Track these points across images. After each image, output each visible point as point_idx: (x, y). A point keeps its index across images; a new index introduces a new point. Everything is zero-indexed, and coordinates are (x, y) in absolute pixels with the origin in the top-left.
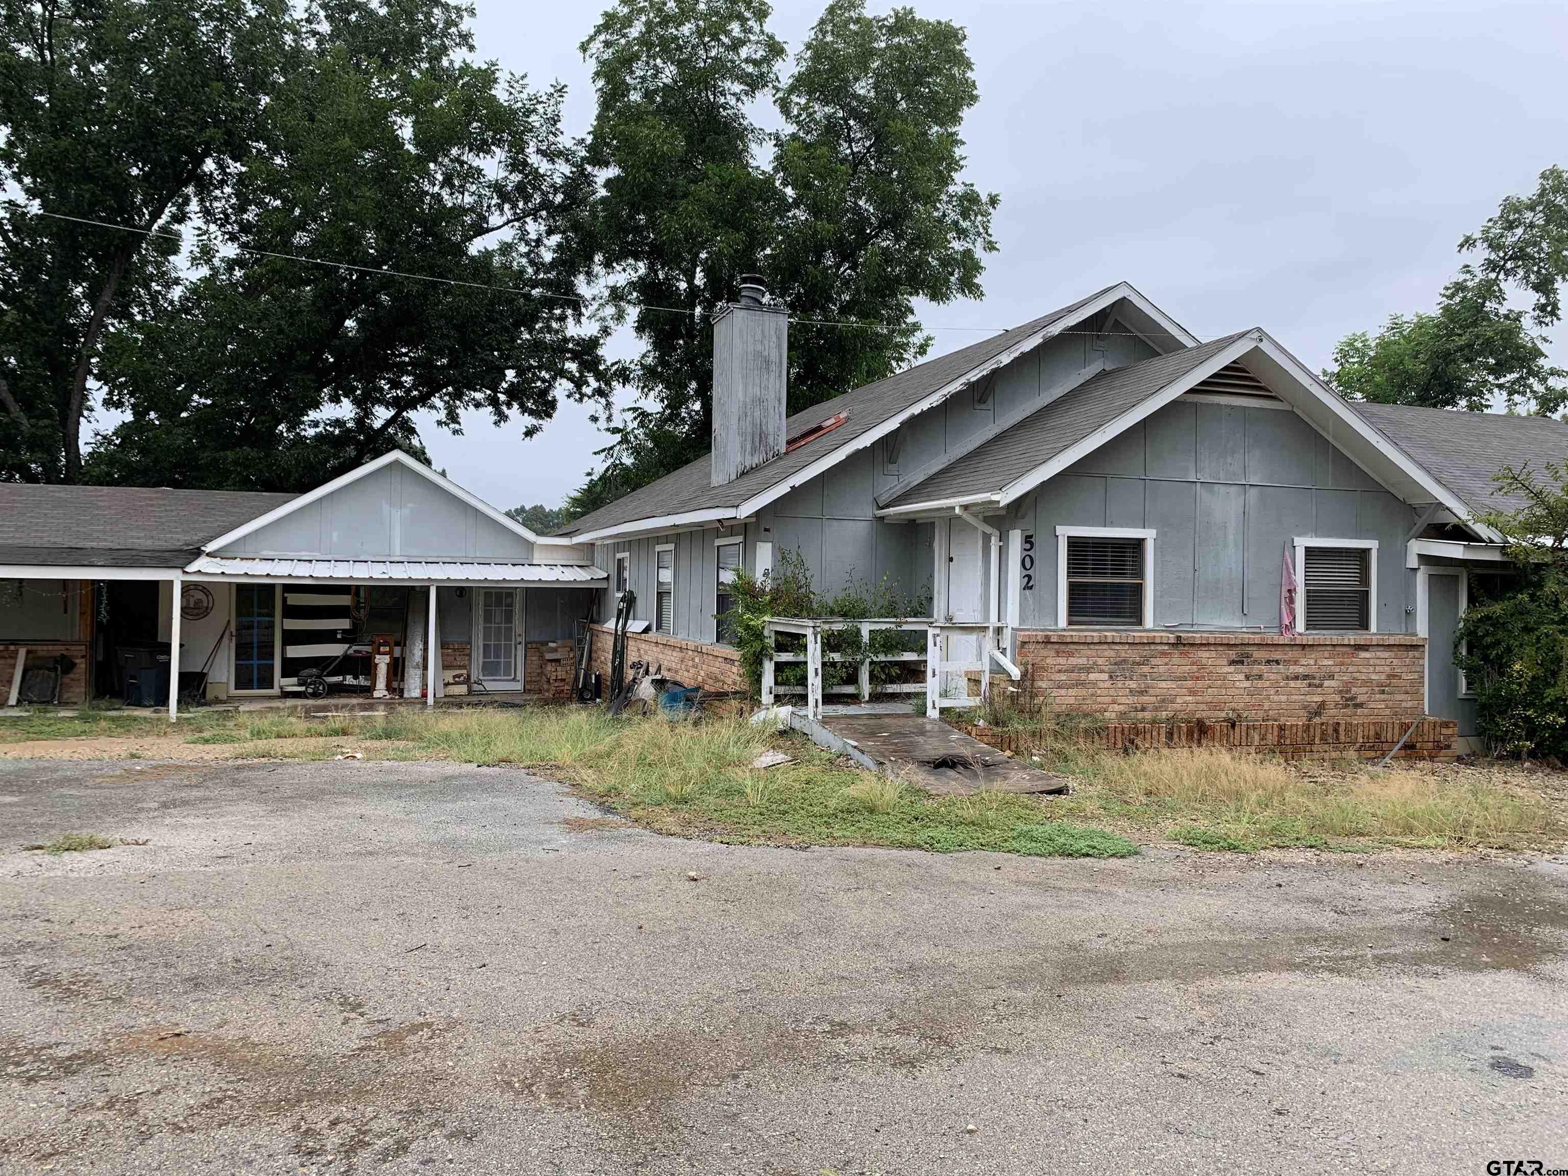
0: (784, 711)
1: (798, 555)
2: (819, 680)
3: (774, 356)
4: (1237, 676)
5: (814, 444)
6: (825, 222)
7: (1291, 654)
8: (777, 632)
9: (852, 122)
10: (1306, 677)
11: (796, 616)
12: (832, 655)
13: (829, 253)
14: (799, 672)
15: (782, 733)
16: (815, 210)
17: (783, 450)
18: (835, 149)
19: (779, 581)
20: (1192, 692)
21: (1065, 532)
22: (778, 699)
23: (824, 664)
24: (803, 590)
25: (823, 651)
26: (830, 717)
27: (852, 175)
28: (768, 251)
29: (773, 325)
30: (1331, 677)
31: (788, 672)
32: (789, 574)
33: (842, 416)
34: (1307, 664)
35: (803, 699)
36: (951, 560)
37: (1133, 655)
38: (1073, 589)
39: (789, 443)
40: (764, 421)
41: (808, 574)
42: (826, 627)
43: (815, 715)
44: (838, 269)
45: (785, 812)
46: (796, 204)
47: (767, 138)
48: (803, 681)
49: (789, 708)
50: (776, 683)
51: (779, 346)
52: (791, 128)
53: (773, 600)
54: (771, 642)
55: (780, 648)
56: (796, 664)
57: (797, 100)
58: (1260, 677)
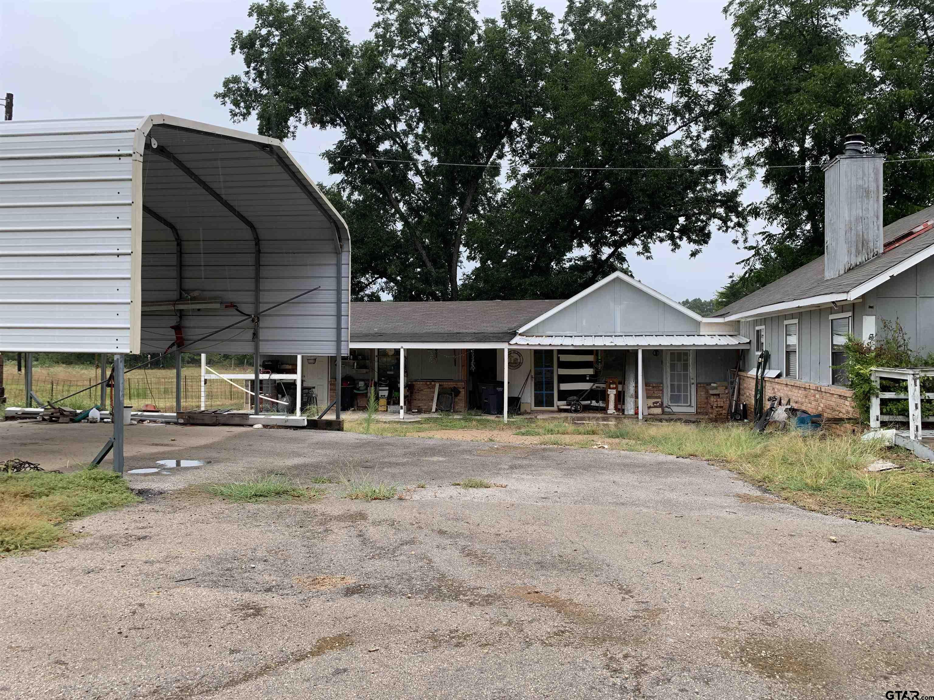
0: (890, 433)
1: (897, 323)
2: (918, 413)
3: (872, 187)
5: (907, 245)
6: (907, 89)
8: (881, 378)
9: (926, 16)
11: (896, 366)
12: (927, 394)
13: (910, 111)
14: (900, 406)
15: (890, 448)
16: (899, 83)
17: (881, 251)
18: (913, 37)
19: (882, 343)
22: (884, 424)
23: (922, 401)
24: (902, 348)
25: (921, 392)
26: (928, 438)
27: (929, 53)
28: (861, 117)
29: (871, 166)
31: (891, 406)
32: (890, 337)
33: (929, 223)
35: (906, 425)
39: (885, 246)
40: (865, 232)
41: (906, 337)
42: (922, 374)
43: (916, 436)
44: (918, 120)
45: (898, 503)
46: (883, 81)
47: (858, 41)
48: (905, 412)
49: (894, 431)
50: (882, 413)
51: (877, 180)
52: (878, 30)
53: (878, 356)
54: (877, 385)
55: (884, 389)
56: (898, 400)
57: (882, 9)
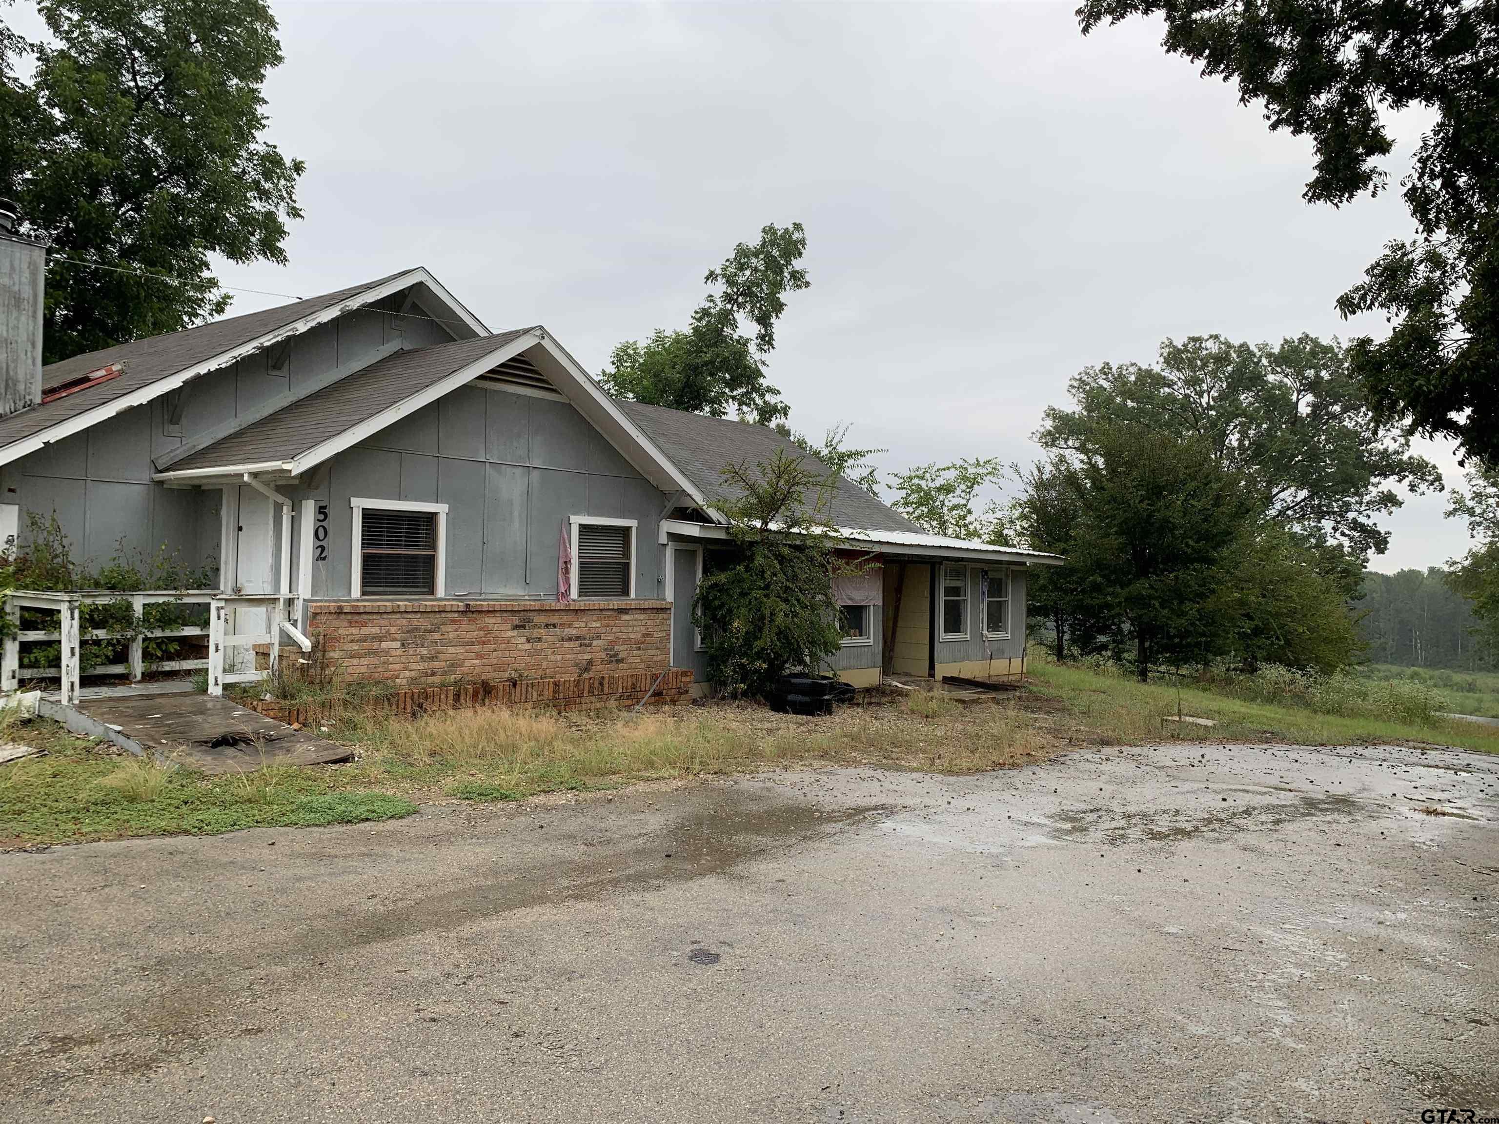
0: (31, 699)
1: (53, 520)
2: (75, 662)
3: (27, 292)
4: (520, 640)
5: (77, 396)
6: (101, 155)
7: (565, 619)
8: (23, 608)
9: (136, 53)
10: (578, 638)
11: (49, 589)
12: (95, 632)
13: (107, 190)
14: (51, 653)
15: (27, 723)
16: (90, 139)
17: (38, 400)
18: (115, 78)
19: (28, 550)
20: (479, 656)
21: (360, 504)
22: (23, 684)
23: (83, 643)
24: (59, 560)
25: (82, 627)
26: (90, 701)
27: (136, 110)
28: (28, 175)
29: (26, 258)
30: (599, 637)
31: (37, 654)
32: (41, 541)
33: (114, 368)
34: (579, 626)
35: (56, 682)
36: (240, 529)
37: (423, 623)
38: (367, 559)
39: (44, 392)
40: (12, 365)
41: (65, 542)
42: (88, 601)
43: (70, 699)
44: (118, 209)
45: (21, 812)
46: (65, 129)
47: (29, 49)
48: (56, 662)
49: (38, 694)
50: (21, 666)
51: (34, 283)
52: (62, 45)
53: (19, 571)
54: (14, 619)
55: (27, 625)
56: (49, 643)
57: (68, 14)
58: (539, 639)
